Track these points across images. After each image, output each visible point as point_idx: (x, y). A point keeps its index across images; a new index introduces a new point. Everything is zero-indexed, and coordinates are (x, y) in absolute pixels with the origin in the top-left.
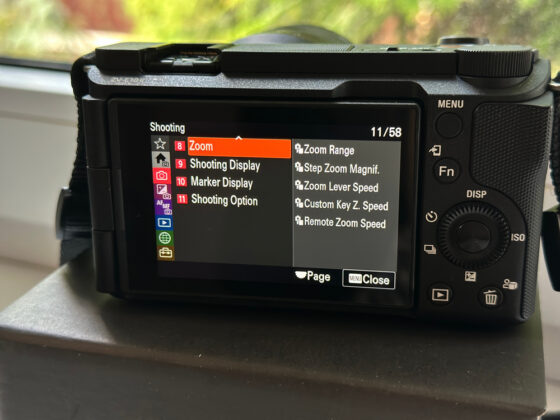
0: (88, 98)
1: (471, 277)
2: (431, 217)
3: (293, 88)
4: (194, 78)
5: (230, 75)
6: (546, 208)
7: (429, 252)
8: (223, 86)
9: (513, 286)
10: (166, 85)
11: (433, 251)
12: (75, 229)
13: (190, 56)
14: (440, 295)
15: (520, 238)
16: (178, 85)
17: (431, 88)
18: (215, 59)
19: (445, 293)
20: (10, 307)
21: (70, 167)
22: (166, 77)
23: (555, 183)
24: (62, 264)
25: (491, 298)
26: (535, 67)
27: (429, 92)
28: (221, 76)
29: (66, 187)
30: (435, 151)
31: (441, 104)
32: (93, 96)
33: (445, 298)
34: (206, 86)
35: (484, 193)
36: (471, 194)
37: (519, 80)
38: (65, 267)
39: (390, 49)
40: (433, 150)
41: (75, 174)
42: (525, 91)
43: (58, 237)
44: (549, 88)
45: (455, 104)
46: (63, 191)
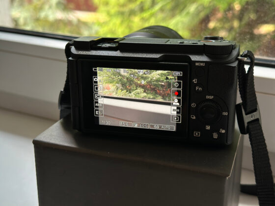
0: (70, 58)
1: (208, 128)
2: (193, 105)
3: (144, 57)
4: (108, 52)
5: (122, 51)
6: (237, 103)
7: (193, 118)
8: (119, 55)
9: (223, 131)
10: (98, 54)
11: (194, 118)
12: (66, 106)
13: (109, 43)
14: (197, 134)
15: (225, 114)
16: (103, 55)
17: (194, 58)
18: (117, 45)
19: (198, 133)
20: (42, 134)
21: (64, 83)
22: (99, 51)
23: (240, 94)
24: (60, 119)
25: (215, 136)
26: (233, 51)
27: (193, 59)
28: (119, 51)
29: (62, 90)
30: (195, 81)
31: (197, 64)
32: (72, 58)
33: (198, 135)
34: (112, 55)
35: (212, 97)
36: (208, 97)
37: (226, 56)
38: (62, 120)
39: (180, 43)
40: (194, 81)
41: (65, 85)
42: (227, 60)
43: (59, 108)
44: (237, 59)
45: (202, 64)
46: (61, 91)
